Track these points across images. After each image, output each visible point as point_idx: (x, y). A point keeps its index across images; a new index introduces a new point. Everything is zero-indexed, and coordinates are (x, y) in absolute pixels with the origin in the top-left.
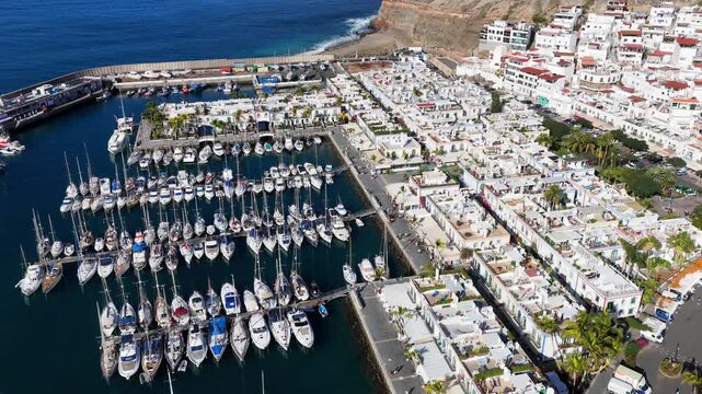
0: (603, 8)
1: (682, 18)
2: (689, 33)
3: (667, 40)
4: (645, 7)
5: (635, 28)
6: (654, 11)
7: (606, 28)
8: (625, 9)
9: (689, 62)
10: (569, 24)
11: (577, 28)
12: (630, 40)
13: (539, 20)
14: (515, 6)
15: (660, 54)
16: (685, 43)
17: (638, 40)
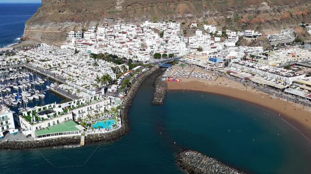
0: (102, 26)
1: (122, 27)
2: (124, 31)
3: (119, 33)
4: (113, 25)
5: (111, 30)
6: (115, 26)
7: (103, 31)
8: (107, 26)
9: (125, 37)
10: (93, 30)
11: (95, 32)
12: (110, 33)
13: (84, 30)
14: (75, 27)
15: (118, 37)
16: (124, 33)
17: (112, 33)
